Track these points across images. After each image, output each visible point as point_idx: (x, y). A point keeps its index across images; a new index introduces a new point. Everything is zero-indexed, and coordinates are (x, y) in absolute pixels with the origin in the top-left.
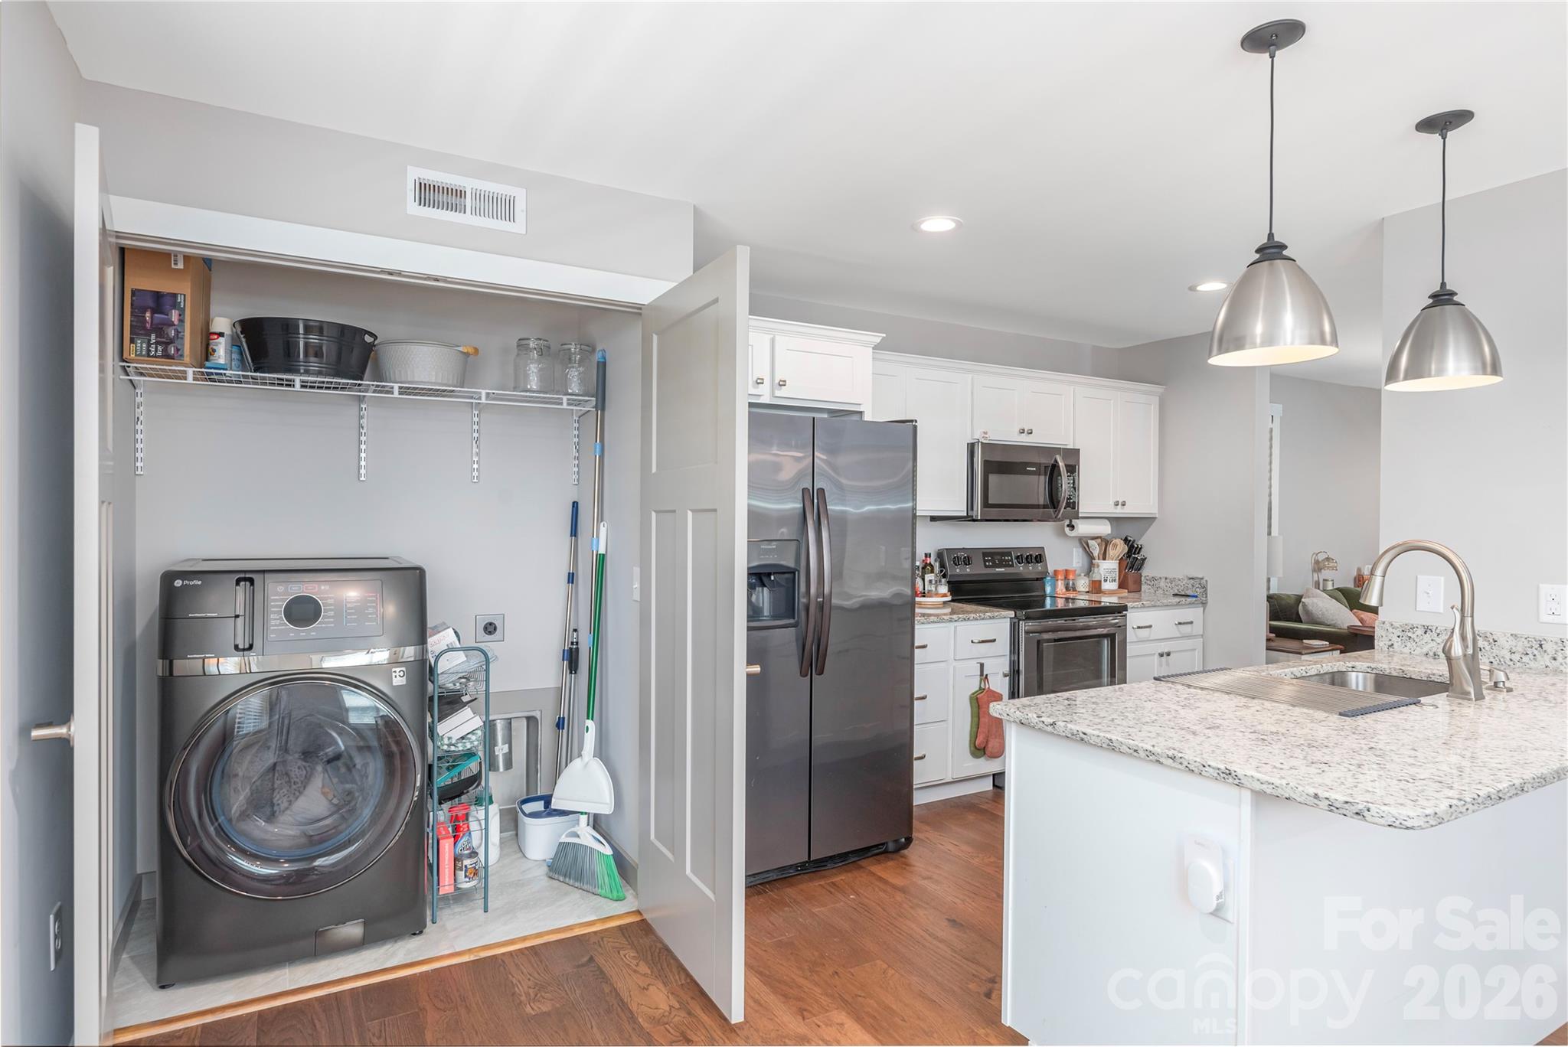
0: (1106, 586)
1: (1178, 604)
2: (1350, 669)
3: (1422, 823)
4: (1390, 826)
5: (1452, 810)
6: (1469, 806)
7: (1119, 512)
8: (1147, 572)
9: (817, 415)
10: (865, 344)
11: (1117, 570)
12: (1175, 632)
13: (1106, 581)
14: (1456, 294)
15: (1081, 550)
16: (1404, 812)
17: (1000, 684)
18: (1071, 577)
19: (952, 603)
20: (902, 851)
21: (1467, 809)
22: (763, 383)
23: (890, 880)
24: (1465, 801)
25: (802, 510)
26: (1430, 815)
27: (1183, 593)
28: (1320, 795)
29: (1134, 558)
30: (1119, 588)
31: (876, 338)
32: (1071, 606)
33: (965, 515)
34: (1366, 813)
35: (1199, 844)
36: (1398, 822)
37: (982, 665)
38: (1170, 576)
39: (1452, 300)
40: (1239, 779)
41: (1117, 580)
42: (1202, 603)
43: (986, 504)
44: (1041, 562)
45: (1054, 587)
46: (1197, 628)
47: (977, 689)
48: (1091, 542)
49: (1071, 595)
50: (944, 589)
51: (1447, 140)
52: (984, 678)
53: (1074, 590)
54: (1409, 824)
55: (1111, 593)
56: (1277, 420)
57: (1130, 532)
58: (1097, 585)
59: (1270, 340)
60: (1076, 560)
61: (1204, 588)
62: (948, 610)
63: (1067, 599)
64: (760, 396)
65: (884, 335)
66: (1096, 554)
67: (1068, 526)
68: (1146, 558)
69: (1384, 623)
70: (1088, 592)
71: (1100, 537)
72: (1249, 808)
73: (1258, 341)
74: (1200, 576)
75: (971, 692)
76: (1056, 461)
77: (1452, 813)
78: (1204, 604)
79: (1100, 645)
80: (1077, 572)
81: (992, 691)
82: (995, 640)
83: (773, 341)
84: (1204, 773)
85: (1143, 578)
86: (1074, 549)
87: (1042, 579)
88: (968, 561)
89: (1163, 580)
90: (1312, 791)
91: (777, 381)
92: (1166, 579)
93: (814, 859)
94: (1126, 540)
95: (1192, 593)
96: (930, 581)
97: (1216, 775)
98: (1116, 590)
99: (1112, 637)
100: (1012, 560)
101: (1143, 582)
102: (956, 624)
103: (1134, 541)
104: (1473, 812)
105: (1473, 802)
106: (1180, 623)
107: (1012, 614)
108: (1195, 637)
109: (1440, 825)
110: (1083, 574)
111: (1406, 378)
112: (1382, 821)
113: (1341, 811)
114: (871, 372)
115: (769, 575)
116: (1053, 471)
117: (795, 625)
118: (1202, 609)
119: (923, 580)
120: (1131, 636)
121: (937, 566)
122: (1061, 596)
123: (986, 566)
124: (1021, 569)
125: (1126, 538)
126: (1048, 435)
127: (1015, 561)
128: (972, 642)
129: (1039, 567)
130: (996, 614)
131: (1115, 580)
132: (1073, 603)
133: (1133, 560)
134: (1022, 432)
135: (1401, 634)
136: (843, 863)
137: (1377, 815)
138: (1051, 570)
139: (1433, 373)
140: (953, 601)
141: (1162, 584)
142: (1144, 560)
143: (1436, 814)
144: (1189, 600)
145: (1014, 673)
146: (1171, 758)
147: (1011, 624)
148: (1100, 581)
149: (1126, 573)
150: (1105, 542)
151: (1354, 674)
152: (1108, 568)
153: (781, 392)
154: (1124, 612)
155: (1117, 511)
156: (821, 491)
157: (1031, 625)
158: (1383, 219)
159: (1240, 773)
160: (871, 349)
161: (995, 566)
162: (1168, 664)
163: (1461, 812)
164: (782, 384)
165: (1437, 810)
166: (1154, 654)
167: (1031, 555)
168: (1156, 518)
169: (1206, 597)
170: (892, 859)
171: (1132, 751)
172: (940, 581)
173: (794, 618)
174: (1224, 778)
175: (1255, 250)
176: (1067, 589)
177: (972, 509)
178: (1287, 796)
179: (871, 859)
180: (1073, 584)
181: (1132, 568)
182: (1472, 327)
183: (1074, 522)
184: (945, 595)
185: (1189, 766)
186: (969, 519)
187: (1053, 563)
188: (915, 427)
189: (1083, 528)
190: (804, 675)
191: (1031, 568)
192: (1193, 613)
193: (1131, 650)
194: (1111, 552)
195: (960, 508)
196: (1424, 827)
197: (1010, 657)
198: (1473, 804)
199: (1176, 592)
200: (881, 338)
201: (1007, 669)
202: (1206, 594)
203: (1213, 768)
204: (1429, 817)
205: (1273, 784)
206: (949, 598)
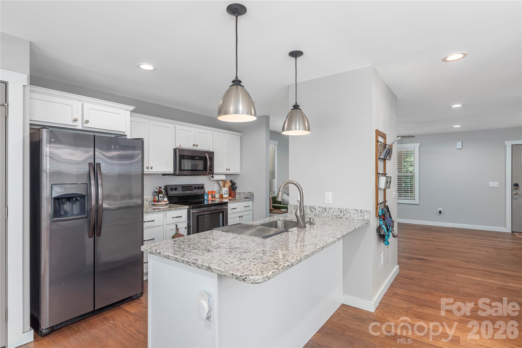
0: (224, 196)
1: (245, 201)
2: (278, 220)
3: (262, 281)
4: (252, 283)
5: (273, 274)
6: (281, 271)
7: (228, 172)
8: (237, 191)
9: (96, 134)
10: (127, 110)
11: (228, 191)
12: (244, 209)
13: (224, 194)
14: (299, 106)
15: (217, 185)
16: (257, 277)
17: (183, 231)
18: (214, 193)
19: (169, 204)
20: (140, 298)
21: (280, 272)
22: (77, 121)
23: (131, 311)
24: (279, 269)
25: (89, 172)
26: (265, 277)
27: (247, 197)
28: (234, 274)
29: (233, 187)
30: (229, 196)
31: (132, 108)
32: (213, 203)
33: (173, 173)
34: (246, 280)
35: (202, 295)
36: (255, 282)
37: (177, 225)
38: (244, 192)
39: (298, 108)
40: (212, 270)
41: (228, 194)
42: (252, 200)
43: (180, 169)
44: (203, 189)
45: (208, 197)
46: (251, 208)
47: (175, 234)
48: (220, 182)
49: (213, 199)
50: (166, 199)
51: (297, 59)
52: (177, 229)
53: (214, 197)
54: (258, 282)
55: (226, 198)
56: (276, 145)
57: (233, 178)
58: (221, 196)
59: (236, 112)
60: (216, 188)
61: (253, 195)
62: (168, 207)
63: (212, 201)
64: (77, 126)
65: (135, 107)
66: (221, 185)
67: (211, 177)
68: (237, 187)
69: (290, 205)
70: (219, 198)
71: (223, 180)
72: (217, 280)
73: (231, 112)
74: (252, 192)
75: (173, 235)
76: (206, 155)
77: (274, 275)
78: (253, 200)
79: (219, 216)
80: (216, 192)
81: (180, 234)
82: (181, 216)
83: (83, 105)
84: (202, 268)
85: (236, 193)
86: (215, 184)
87: (203, 194)
88: (176, 189)
89: (242, 193)
90: (231, 272)
91: (84, 120)
92: (243, 193)
93: (97, 309)
94: (231, 181)
95: (250, 197)
96: (161, 197)
97: (206, 269)
98: (228, 197)
99: (223, 212)
100: (192, 188)
101: (236, 194)
102: (166, 212)
103: (233, 181)
104: (282, 272)
105: (282, 269)
106: (245, 207)
107: (188, 207)
108: (251, 210)
109: (269, 280)
110: (217, 193)
111: (286, 131)
112: (250, 282)
113: (239, 279)
114: (130, 121)
115: (73, 198)
116: (205, 159)
117: (86, 218)
118: (252, 202)
119: (158, 196)
120: (229, 211)
121: (163, 191)
122: (210, 200)
123: (183, 191)
124: (196, 191)
125: (231, 180)
126: (203, 147)
127: (194, 189)
128: (173, 217)
129: (202, 190)
130: (182, 207)
131: (227, 194)
132: (214, 202)
133: (233, 188)
134: (194, 145)
135: (294, 208)
136: (112, 307)
137: (249, 280)
138: (206, 191)
139: (293, 129)
140: (169, 203)
141: (242, 195)
142: (236, 187)
143: (267, 276)
144: (248, 199)
145: (189, 227)
146: (193, 263)
147: (188, 210)
148: (223, 195)
149: (231, 192)
150: (224, 182)
151: (279, 221)
152: (225, 190)
153: (88, 125)
154: (227, 204)
155: (227, 172)
156: (99, 164)
157: (194, 211)
158: (289, 85)
159: (212, 267)
160: (130, 112)
161: (186, 190)
162: (242, 220)
163: (277, 273)
164: (87, 122)
165: (268, 275)
166: (237, 217)
167: (199, 187)
168: (239, 174)
169: (253, 198)
170: (134, 302)
171: (182, 262)
172: (165, 197)
173: (85, 215)
174: (208, 270)
175: (232, 80)
176: (212, 197)
177: (176, 171)
178: (225, 275)
179: (126, 303)
180: (214, 195)
181: (233, 190)
182: (303, 116)
183: (213, 175)
184: (166, 202)
185: (198, 266)
186: (174, 174)
187: (207, 189)
188: (143, 141)
189: (216, 177)
190: (90, 237)
191: (199, 191)
192: (249, 203)
193: (229, 216)
194: (226, 185)
195: (171, 170)
196: (263, 282)
197: (188, 222)
198: (282, 270)
199: (245, 197)
200: (134, 108)
201: (186, 226)
202: (253, 197)
203: (205, 266)
204: (264, 278)
205: (221, 271)
206: (168, 202)
